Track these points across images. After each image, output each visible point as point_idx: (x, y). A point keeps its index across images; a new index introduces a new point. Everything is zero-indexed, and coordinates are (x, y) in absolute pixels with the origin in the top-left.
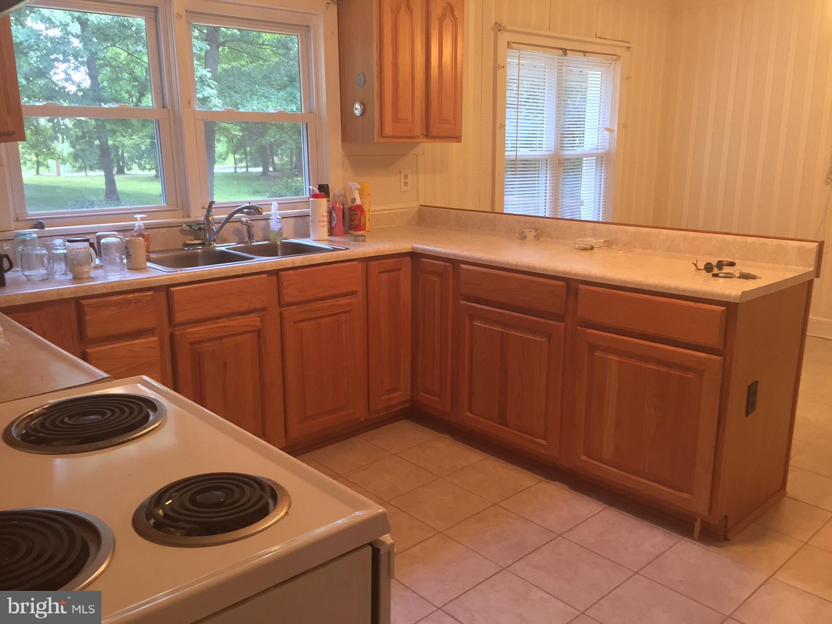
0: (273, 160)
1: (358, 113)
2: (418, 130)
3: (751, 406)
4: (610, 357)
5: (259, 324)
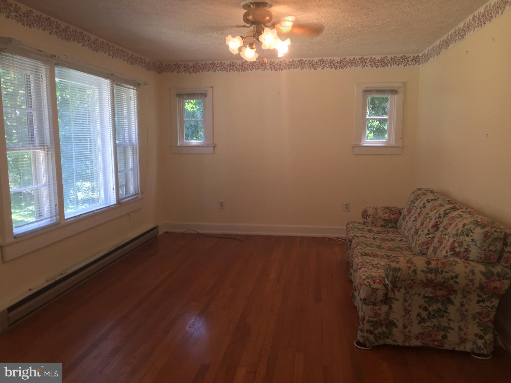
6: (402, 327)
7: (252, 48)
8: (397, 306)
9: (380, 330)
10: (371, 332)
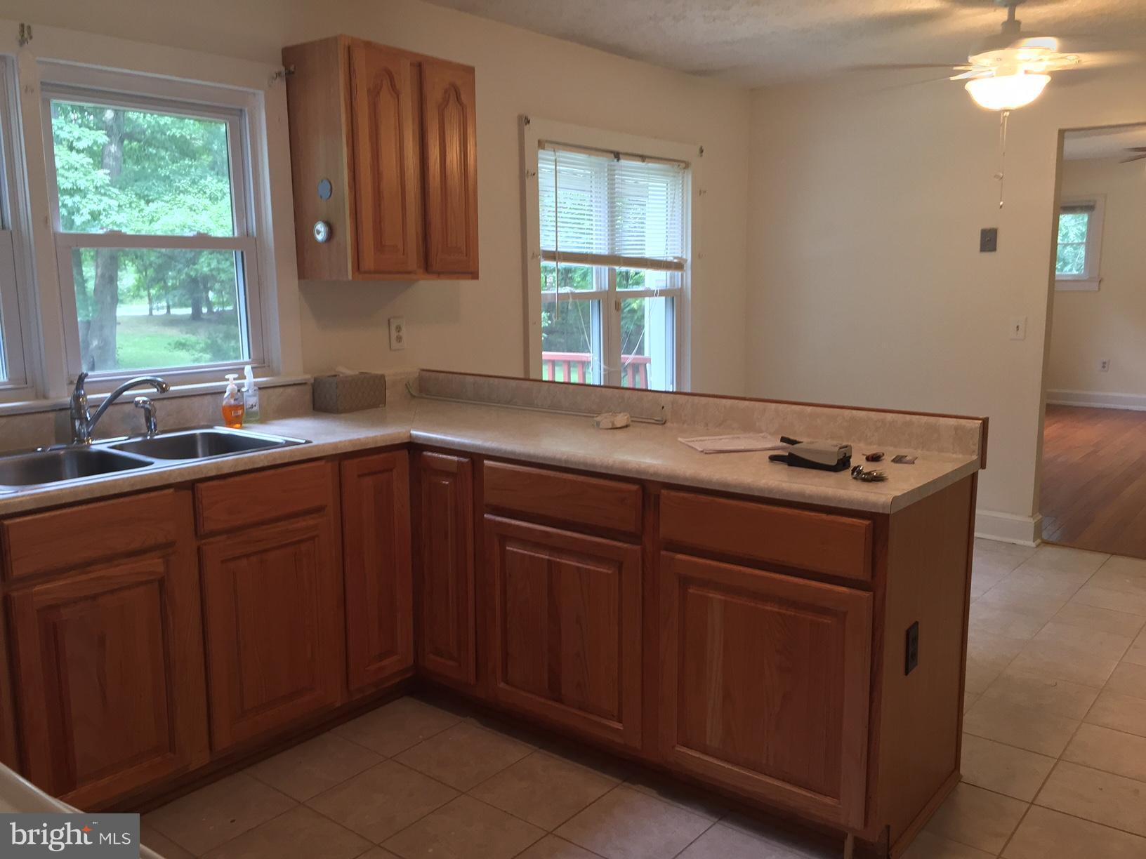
0: (207, 298)
1: (320, 237)
2: (413, 260)
3: (910, 658)
4: (711, 595)
5: (161, 569)
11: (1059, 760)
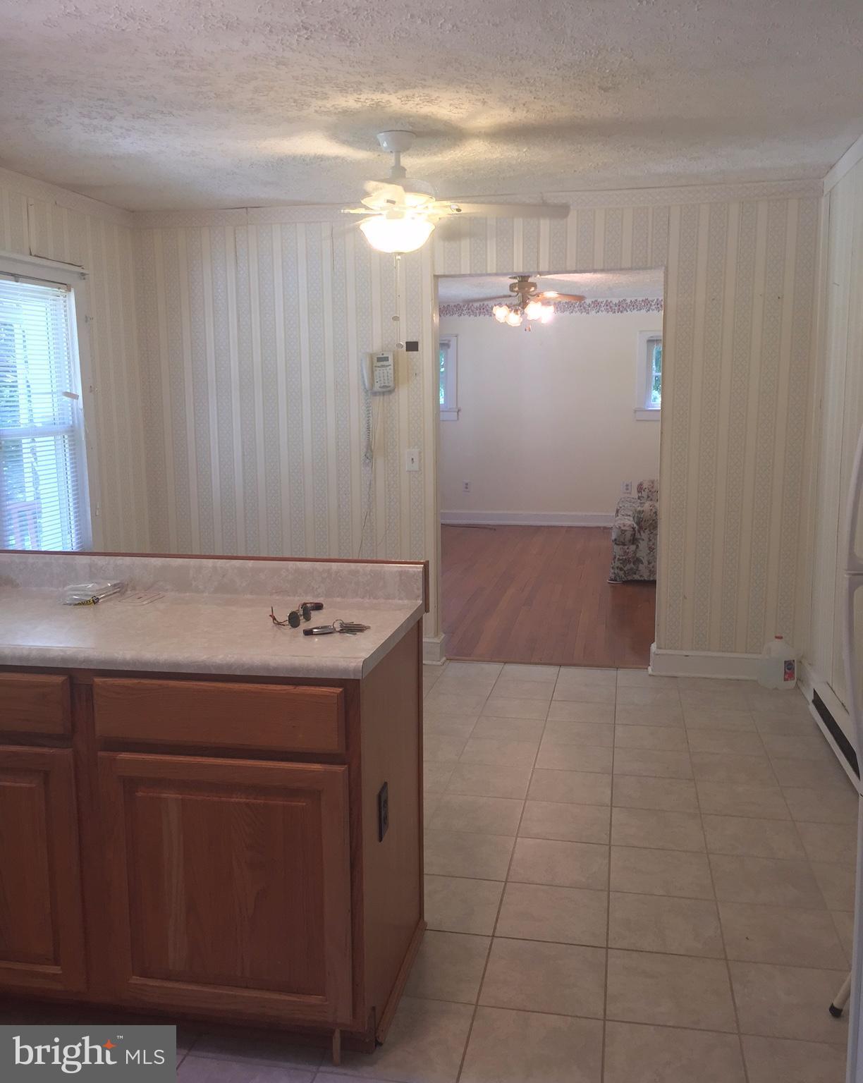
4: (164, 795)
6: (647, 563)
7: (517, 314)
8: (643, 545)
9: (628, 567)
10: (621, 569)
11: (506, 882)
